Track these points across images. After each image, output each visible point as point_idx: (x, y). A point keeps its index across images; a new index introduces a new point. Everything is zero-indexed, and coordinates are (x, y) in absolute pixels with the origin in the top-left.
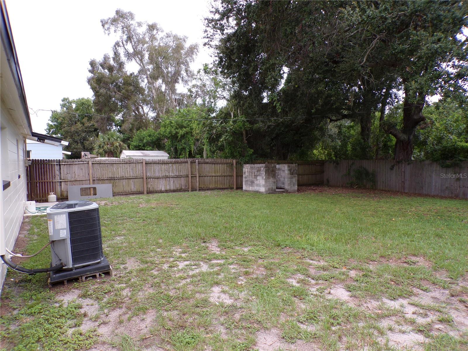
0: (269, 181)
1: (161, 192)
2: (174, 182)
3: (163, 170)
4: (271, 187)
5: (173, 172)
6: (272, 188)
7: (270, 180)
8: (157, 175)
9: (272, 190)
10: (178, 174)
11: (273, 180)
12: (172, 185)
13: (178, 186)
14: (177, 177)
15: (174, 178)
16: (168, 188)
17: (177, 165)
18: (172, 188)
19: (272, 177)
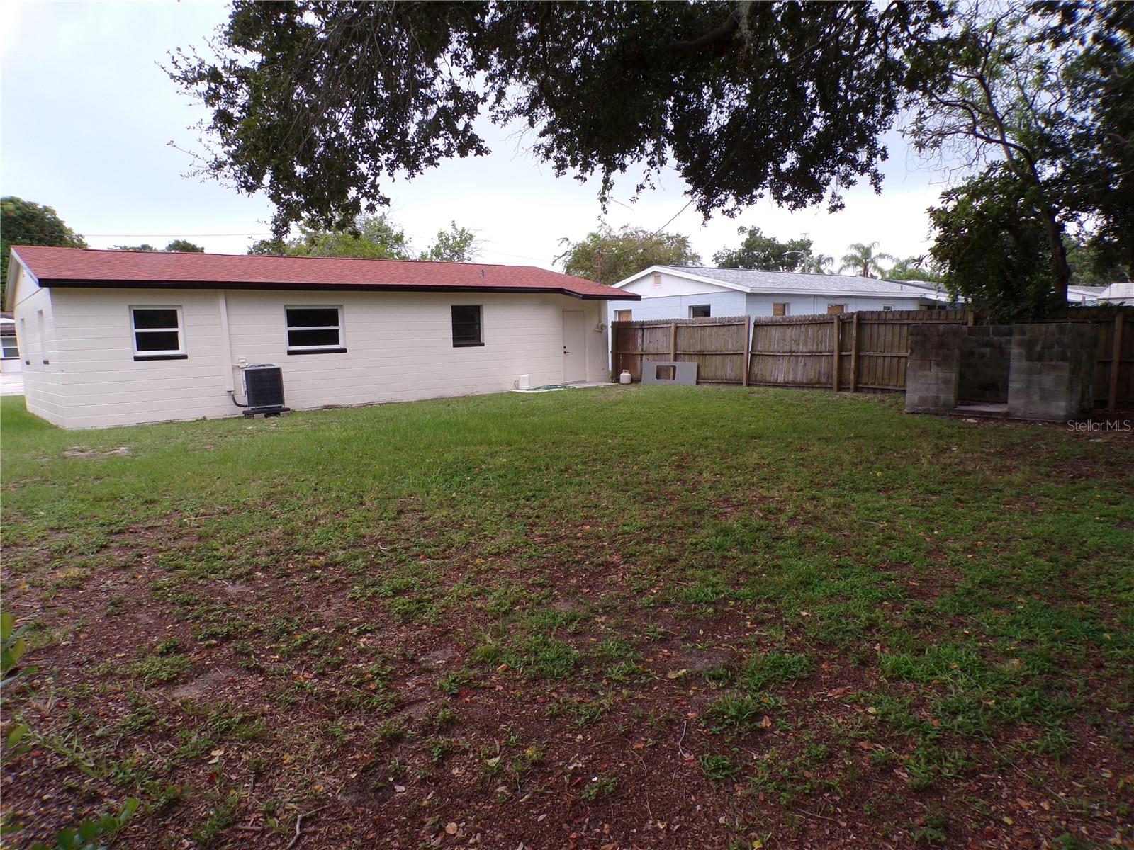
0: (926, 376)
1: (775, 385)
2: (805, 365)
3: (787, 338)
4: (930, 394)
5: (806, 344)
6: (938, 398)
7: (928, 373)
8: (775, 348)
9: (936, 405)
10: (814, 349)
11: (940, 375)
12: (800, 372)
13: (812, 375)
14: (812, 355)
15: (807, 359)
16: (790, 378)
17: (816, 328)
18: (799, 379)
19: (938, 365)
